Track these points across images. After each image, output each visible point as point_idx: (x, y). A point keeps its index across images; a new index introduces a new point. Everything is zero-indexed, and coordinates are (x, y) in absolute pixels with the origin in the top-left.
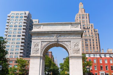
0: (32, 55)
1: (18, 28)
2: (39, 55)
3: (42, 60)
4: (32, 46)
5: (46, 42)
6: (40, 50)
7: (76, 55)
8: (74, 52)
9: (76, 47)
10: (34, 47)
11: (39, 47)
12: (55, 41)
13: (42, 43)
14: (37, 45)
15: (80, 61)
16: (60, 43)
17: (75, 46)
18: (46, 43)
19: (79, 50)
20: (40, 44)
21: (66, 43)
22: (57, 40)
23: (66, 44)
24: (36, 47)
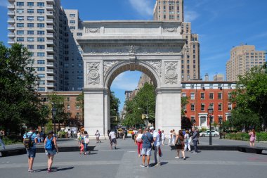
0: (86, 86)
1: (36, 29)
2: (100, 86)
3: (106, 96)
4: (85, 69)
5: (112, 61)
6: (101, 77)
7: (170, 86)
8: (167, 81)
9: (171, 72)
10: (88, 71)
11: (100, 71)
12: (131, 60)
13: (105, 63)
14: (96, 67)
15: (177, 98)
16: (140, 64)
17: (169, 68)
18: (113, 63)
19: (175, 78)
20: (101, 66)
21: (151, 63)
22: (134, 57)
23: (151, 67)
24: (93, 72)
